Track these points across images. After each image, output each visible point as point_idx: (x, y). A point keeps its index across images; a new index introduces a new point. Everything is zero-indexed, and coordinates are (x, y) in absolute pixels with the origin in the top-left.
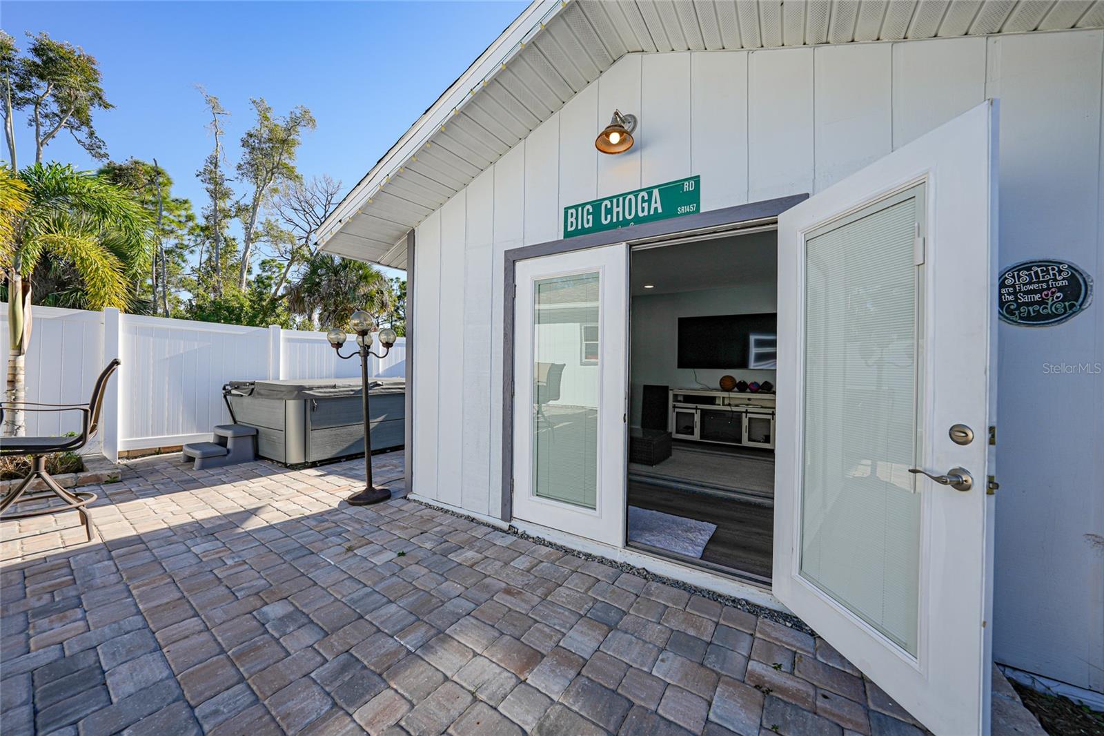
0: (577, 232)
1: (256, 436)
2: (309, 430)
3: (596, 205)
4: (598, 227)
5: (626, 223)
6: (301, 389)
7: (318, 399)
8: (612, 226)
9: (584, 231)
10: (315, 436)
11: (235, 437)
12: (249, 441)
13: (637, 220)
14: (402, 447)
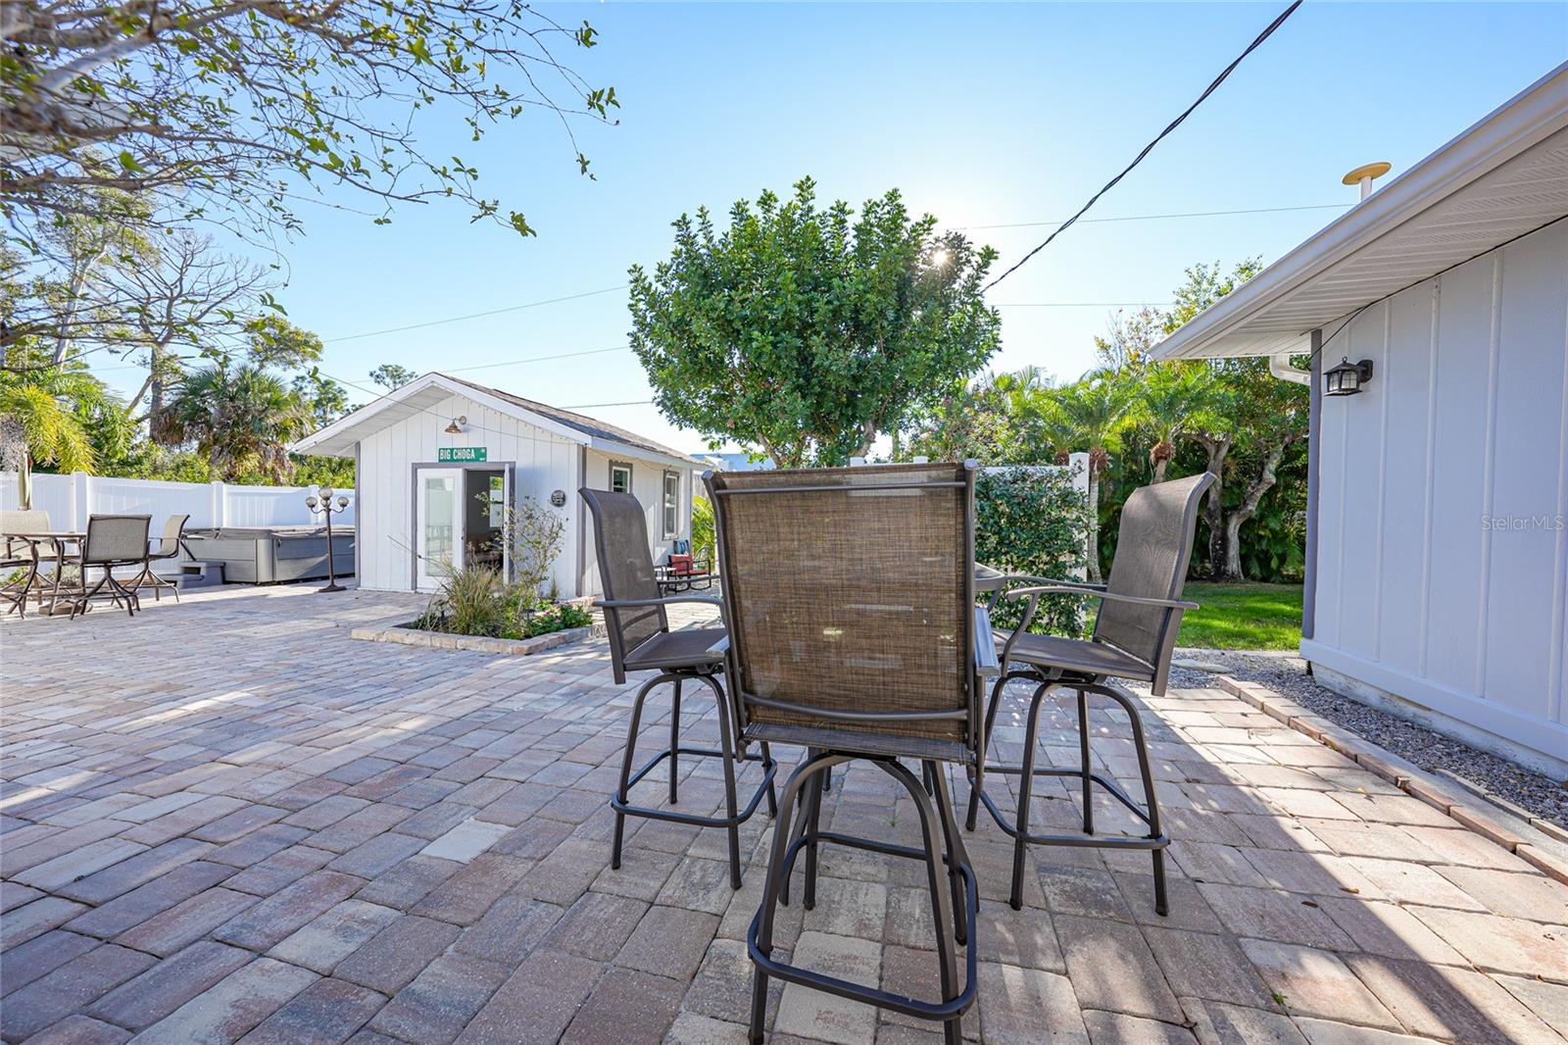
0: (444, 460)
1: (223, 567)
2: (276, 562)
3: (452, 450)
4: (452, 460)
5: (462, 460)
6: (269, 532)
7: (282, 539)
8: (457, 460)
9: (446, 460)
10: (279, 566)
11: (207, 568)
12: (219, 571)
13: (467, 460)
14: (353, 575)
